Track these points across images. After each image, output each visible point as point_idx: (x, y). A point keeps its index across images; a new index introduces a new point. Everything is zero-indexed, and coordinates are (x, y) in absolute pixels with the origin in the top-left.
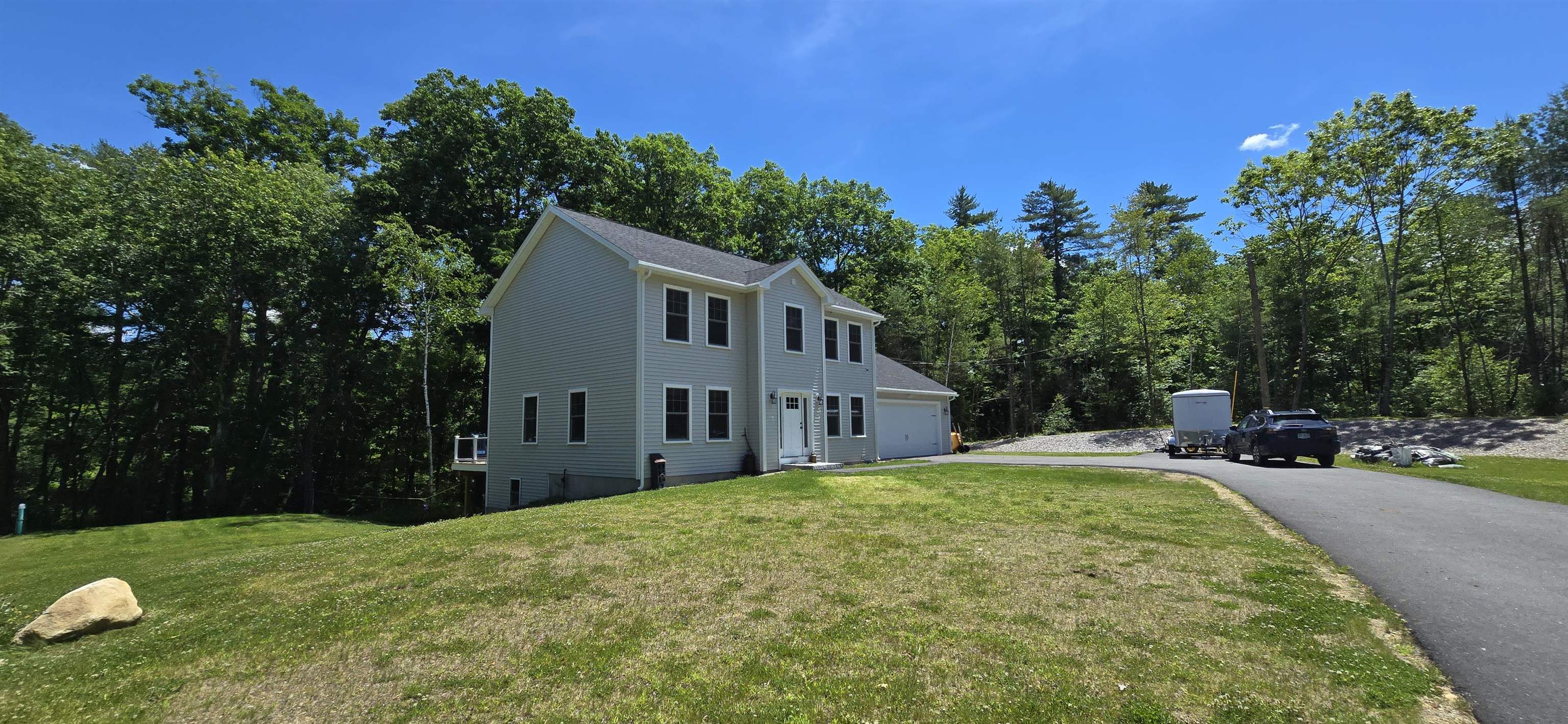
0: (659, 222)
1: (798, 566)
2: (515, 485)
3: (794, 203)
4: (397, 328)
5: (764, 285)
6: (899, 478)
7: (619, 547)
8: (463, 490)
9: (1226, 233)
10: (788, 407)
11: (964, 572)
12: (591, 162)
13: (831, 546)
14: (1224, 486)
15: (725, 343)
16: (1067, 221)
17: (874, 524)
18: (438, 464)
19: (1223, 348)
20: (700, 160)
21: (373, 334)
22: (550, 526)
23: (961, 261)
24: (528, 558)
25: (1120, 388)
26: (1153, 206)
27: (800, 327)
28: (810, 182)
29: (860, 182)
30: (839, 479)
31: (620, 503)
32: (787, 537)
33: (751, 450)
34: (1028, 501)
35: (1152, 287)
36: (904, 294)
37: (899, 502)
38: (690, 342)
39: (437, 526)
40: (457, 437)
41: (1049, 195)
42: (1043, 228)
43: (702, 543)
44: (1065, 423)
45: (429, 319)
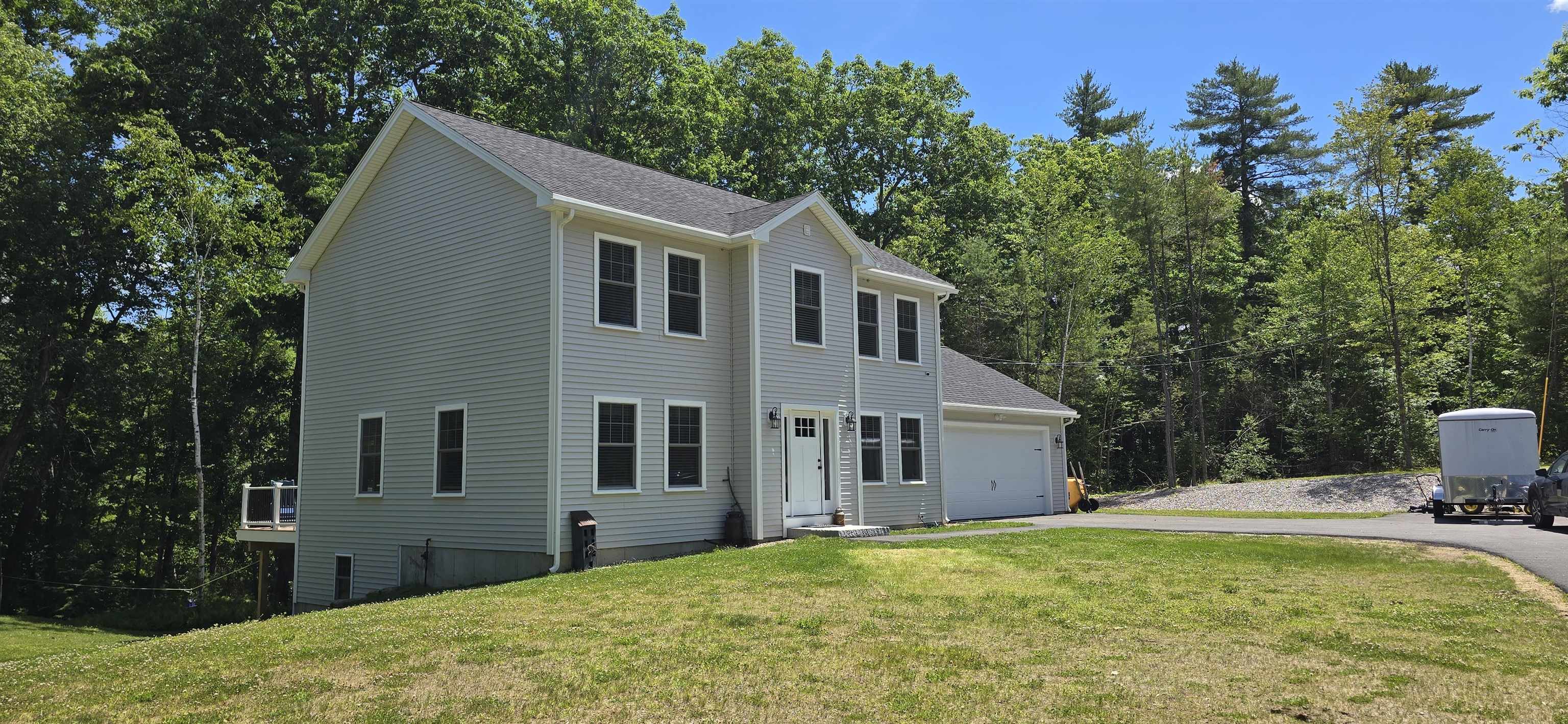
0: (588, 130)
1: (812, 698)
2: (344, 564)
3: (809, 101)
4: (144, 302)
5: (760, 235)
6: (980, 552)
7: (515, 668)
8: (256, 572)
9: (1529, 148)
10: (798, 434)
11: (1087, 711)
12: (474, 28)
13: (866, 666)
14: (1526, 569)
15: (695, 330)
16: (1262, 129)
17: (940, 629)
18: (215, 529)
19: (1525, 338)
20: (655, 28)
21: (105, 314)
22: (401, 633)
23: (1084, 194)
24: (362, 688)
25: (1350, 406)
26: (1406, 103)
27: (818, 303)
28: (836, 64)
29: (919, 64)
30: (882, 553)
31: (519, 594)
32: (794, 650)
33: (737, 504)
34: (1195, 593)
35: (1405, 238)
36: (989, 250)
37: (981, 592)
38: (639, 328)
39: (209, 635)
40: (247, 486)
41: (1232, 85)
42: (1223, 139)
43: (653, 660)
44: (1258, 464)
45: (202, 288)
